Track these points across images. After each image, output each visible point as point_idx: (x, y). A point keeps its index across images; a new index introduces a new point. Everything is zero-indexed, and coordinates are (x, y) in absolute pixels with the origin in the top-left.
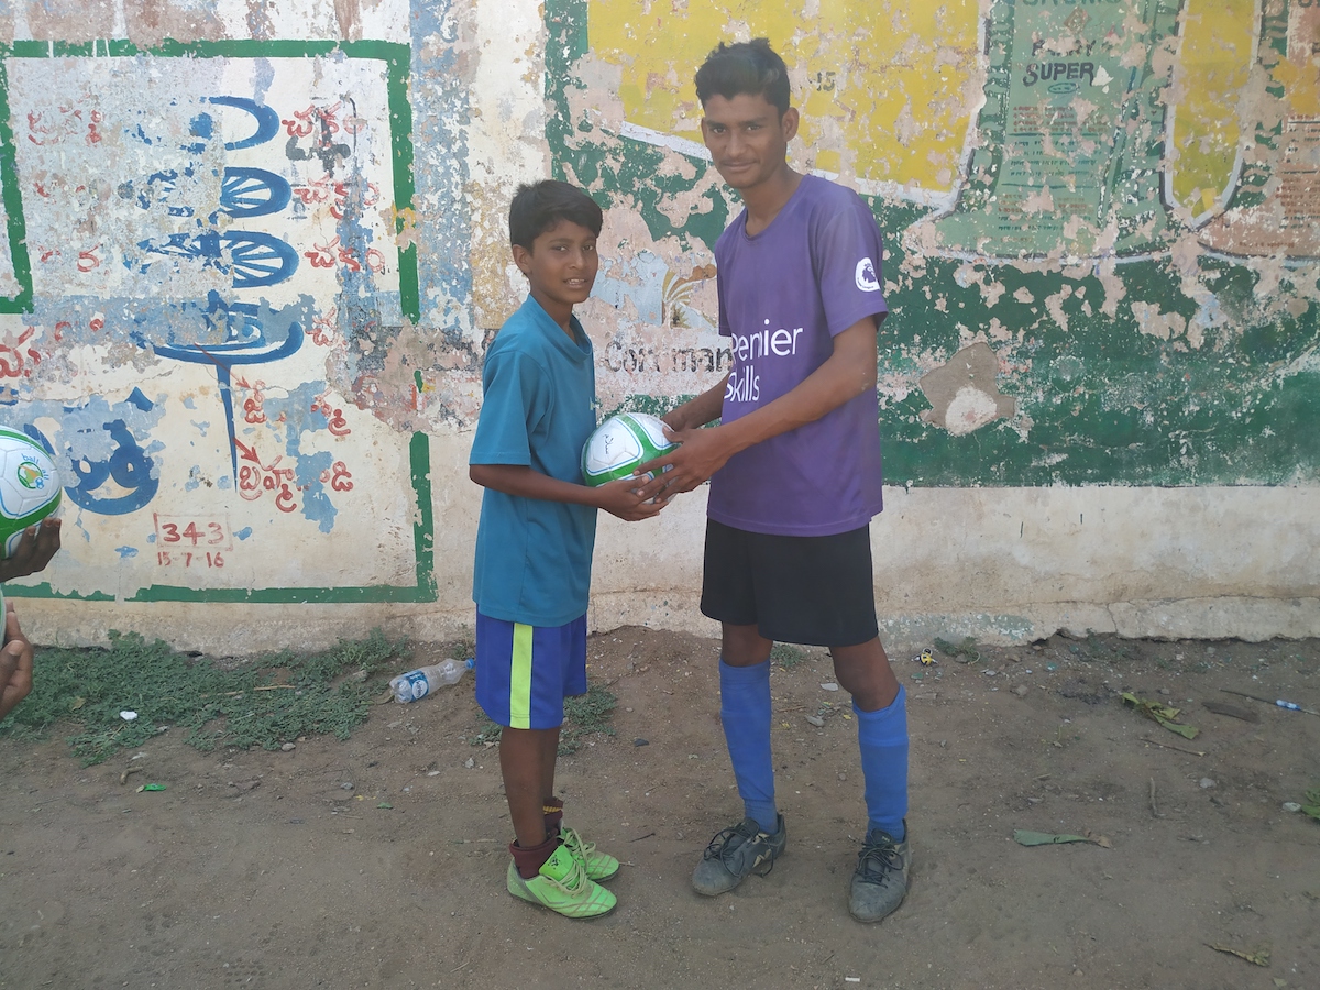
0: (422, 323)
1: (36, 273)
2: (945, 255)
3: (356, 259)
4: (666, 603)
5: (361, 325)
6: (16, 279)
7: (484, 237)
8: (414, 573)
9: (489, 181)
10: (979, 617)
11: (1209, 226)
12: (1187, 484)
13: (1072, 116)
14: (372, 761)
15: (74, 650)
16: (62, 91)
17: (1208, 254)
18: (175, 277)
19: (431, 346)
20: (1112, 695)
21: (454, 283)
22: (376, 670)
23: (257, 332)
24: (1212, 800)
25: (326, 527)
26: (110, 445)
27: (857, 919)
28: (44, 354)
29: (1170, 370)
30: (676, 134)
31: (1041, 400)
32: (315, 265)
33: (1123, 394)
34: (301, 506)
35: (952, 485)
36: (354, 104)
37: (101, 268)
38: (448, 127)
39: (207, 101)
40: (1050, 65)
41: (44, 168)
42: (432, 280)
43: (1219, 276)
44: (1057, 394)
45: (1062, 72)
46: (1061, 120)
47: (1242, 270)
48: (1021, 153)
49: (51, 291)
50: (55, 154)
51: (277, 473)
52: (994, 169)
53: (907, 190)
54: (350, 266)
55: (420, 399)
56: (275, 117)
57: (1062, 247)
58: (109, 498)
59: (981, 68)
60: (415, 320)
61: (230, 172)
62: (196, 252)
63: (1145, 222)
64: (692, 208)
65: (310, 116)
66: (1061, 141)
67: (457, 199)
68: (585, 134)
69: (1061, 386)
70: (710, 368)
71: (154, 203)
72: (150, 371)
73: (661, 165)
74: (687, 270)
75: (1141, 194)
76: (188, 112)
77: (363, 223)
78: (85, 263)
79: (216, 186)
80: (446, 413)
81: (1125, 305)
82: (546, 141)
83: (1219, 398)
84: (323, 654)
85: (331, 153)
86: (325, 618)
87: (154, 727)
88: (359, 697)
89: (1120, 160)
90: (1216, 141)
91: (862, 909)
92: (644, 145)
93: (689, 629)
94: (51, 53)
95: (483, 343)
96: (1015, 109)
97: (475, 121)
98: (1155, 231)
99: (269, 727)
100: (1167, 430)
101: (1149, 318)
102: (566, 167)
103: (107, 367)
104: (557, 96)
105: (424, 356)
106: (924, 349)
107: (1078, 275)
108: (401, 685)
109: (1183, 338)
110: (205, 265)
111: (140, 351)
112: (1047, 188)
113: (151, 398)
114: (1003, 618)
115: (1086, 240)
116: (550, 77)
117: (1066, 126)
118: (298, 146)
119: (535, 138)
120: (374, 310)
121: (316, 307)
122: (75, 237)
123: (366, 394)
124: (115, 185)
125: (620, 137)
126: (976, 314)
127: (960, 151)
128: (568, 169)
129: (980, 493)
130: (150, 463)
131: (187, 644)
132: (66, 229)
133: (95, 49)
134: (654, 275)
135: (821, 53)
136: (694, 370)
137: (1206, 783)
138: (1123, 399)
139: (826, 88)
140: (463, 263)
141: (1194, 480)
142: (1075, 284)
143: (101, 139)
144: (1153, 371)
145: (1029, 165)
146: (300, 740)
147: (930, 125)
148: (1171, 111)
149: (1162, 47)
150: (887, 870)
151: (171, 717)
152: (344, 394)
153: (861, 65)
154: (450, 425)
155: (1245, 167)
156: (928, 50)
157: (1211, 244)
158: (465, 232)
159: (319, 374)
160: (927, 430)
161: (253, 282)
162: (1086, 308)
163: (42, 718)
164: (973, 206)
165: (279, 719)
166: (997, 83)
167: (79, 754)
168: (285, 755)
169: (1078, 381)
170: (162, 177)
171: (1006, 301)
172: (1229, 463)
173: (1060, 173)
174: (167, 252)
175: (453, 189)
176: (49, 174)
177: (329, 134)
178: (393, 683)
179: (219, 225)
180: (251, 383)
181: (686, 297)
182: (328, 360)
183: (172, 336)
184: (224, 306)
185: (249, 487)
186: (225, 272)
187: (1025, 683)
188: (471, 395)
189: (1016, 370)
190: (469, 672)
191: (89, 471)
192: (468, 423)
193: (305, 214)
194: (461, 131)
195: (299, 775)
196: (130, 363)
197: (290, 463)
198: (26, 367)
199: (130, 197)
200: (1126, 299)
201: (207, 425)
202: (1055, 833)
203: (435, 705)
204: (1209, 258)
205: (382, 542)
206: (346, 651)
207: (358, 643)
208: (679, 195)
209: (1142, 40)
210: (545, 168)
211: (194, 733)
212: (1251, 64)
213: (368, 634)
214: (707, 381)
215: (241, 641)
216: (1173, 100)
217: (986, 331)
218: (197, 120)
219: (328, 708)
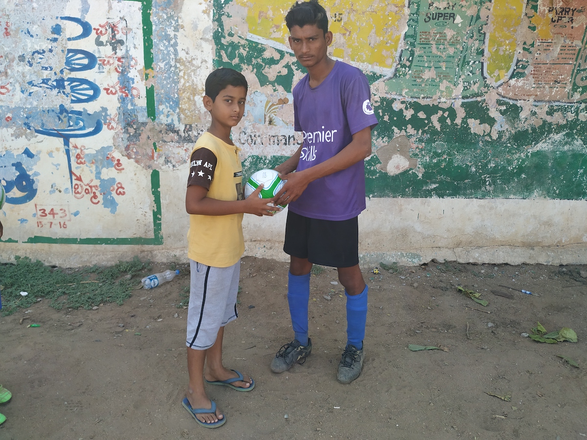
0: (157, 121)
2: (388, 96)
3: (127, 91)
4: (265, 246)
5: (129, 121)
7: (185, 83)
8: (153, 232)
9: (187, 58)
10: (399, 253)
11: (502, 87)
12: (488, 198)
13: (445, 36)
14: (133, 314)
17: (501, 99)
18: (44, 98)
19: (161, 131)
20: (453, 287)
21: (171, 103)
22: (135, 275)
23: (81, 124)
24: (492, 332)
25: (113, 211)
26: (15, 173)
27: (341, 382)
29: (483, 149)
30: (271, 39)
31: (428, 161)
32: (108, 94)
33: (463, 159)
34: (102, 201)
35: (389, 197)
36: (126, 21)
37: (11, 93)
38: (168, 33)
39: (59, 18)
40: (436, 13)
42: (161, 102)
43: (505, 108)
44: (435, 158)
45: (442, 17)
46: (440, 38)
47: (515, 106)
48: (423, 52)
51: (91, 187)
52: (410, 59)
53: (372, 67)
54: (124, 95)
55: (156, 155)
56: (90, 27)
57: (439, 94)
58: (14, 197)
59: (406, 14)
60: (153, 120)
61: (70, 51)
62: (54, 87)
63: (475, 84)
64: (278, 73)
65: (106, 26)
66: (440, 47)
67: (173, 65)
68: (231, 38)
69: (437, 155)
70: (285, 144)
71: (34, 65)
72: (33, 140)
73: (265, 53)
74: (276, 100)
75: (473, 72)
76: (50, 23)
77: (130, 75)
78: (3, 91)
79: (63, 57)
80: (167, 161)
81: (465, 120)
82: (213, 40)
83: (503, 161)
84: (112, 267)
85: (116, 43)
86: (113, 251)
87: (35, 299)
88: (128, 286)
89: (465, 56)
90: (506, 49)
91: (342, 378)
92: (257, 44)
93: (275, 258)
95: (184, 130)
96: (420, 32)
97: (181, 30)
98: (479, 88)
99: (87, 299)
100: (481, 174)
101: (475, 126)
102: (222, 52)
103: (14, 138)
104: (218, 20)
105: (157, 136)
106: (378, 138)
107: (445, 106)
108: (146, 281)
109: (489, 135)
110: (58, 93)
111: (29, 131)
112: (433, 68)
113: (34, 152)
114: (409, 254)
115: (449, 91)
116: (215, 12)
117: (442, 41)
118: (101, 40)
119: (208, 39)
120: (135, 115)
121: (109, 113)
123: (131, 152)
124: (17, 56)
125: (246, 40)
126: (401, 122)
127: (396, 50)
128: (223, 53)
129: (400, 200)
130: (33, 182)
131: (50, 262)
134: (261, 102)
135: (337, 5)
136: (278, 144)
137: (490, 325)
138: (462, 161)
139: (338, 20)
140: (175, 94)
141: (491, 196)
142: (444, 110)
143: (10, 34)
144: (476, 149)
145: (426, 57)
146: (101, 305)
147: (383, 39)
148: (488, 35)
149: (485, 7)
150: (353, 361)
151: (43, 295)
152: (121, 152)
153: (354, 11)
154: (169, 167)
155: (518, 61)
156: (384, 5)
157: (503, 94)
158: (176, 80)
159: (110, 143)
160: (379, 173)
161: (80, 101)
162: (448, 121)
164: (401, 75)
165: (91, 296)
166: (413, 21)
168: (94, 312)
169: (444, 153)
170: (38, 53)
171: (414, 117)
172: (507, 189)
173: (439, 61)
174: (41, 87)
175: (171, 61)
177: (115, 35)
178: (143, 280)
179: (64, 75)
180: (79, 146)
181: (275, 112)
182: (114, 137)
183: (43, 125)
184: (66, 111)
185: (78, 193)
186: (67, 96)
187: (417, 282)
188: (179, 154)
189: (417, 147)
190: (177, 276)
192: (177, 166)
193: (104, 70)
194: (175, 35)
195: (100, 320)
196: (24, 136)
197: (97, 182)
199: (23, 61)
200: (465, 118)
201: (59, 165)
202: (426, 345)
203: (161, 290)
204: (502, 100)
205: (139, 218)
206: (122, 266)
207: (127, 263)
208: (273, 66)
209: (476, 4)
210: (213, 53)
211: (53, 302)
212: (522, 16)
213: (132, 259)
214: (284, 150)
215: (75, 261)
216: (488, 31)
217: (405, 130)
218: (54, 27)
219: (114, 291)
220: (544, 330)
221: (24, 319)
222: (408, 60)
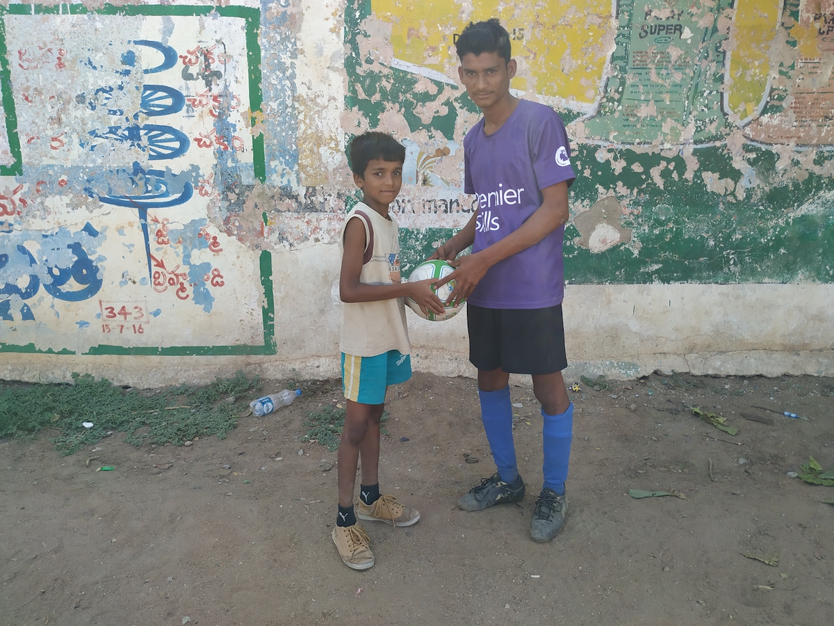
0: (267, 182)
1: (24, 150)
2: (590, 142)
3: (226, 143)
4: (418, 355)
5: (229, 184)
6: (11, 154)
7: (306, 130)
8: (263, 337)
9: (309, 94)
10: (608, 363)
11: (750, 126)
12: (733, 282)
13: (669, 57)
14: (241, 452)
15: (50, 385)
16: (40, 36)
17: (749, 143)
18: (112, 153)
19: (273, 197)
20: (686, 409)
21: (287, 158)
22: (240, 397)
23: (164, 188)
24: (746, 471)
25: (207, 309)
26: (71, 258)
27: (536, 541)
28: (30, 201)
29: (724, 213)
30: (425, 66)
31: (647, 231)
32: (200, 146)
33: (696, 228)
34: (192, 296)
35: (592, 283)
36: (224, 45)
37: (65, 147)
38: (283, 60)
39: (132, 43)
40: (656, 26)
41: (29, 84)
42: (273, 156)
43: (755, 156)
44: (656, 228)
45: (663, 30)
46: (662, 60)
47: (769, 153)
48: (637, 80)
49: (34, 162)
50: (36, 75)
51: (176, 275)
52: (620, 90)
53: (567, 103)
54: (222, 147)
55: (266, 230)
56: (175, 54)
57: (661, 138)
58: (71, 291)
59: (613, 27)
60: (263, 181)
61: (147, 87)
62: (125, 138)
63: (711, 123)
64: (435, 112)
65: (197, 53)
66: (661, 72)
67: (289, 105)
68: (369, 66)
69: (659, 223)
70: (446, 211)
71: (98, 107)
72: (97, 212)
73: (416, 85)
74: (432, 151)
75: (709, 106)
76: (120, 50)
77: (231, 120)
78: (55, 144)
79: (137, 96)
80: (282, 238)
81: (698, 174)
82: (345, 70)
83: (754, 230)
84: (206, 387)
85: (210, 77)
86: (207, 365)
87: (104, 432)
88: (231, 413)
89: (697, 84)
90: (755, 74)
91: (538, 535)
92: (406, 73)
93: (432, 371)
94: (33, 12)
95: (305, 195)
96: (634, 53)
97: (300, 57)
98: (717, 128)
99: (176, 431)
100: (722, 249)
101: (712, 182)
102: (357, 86)
103: (70, 209)
104: (352, 42)
105: (268, 203)
106: (576, 200)
107: (670, 155)
108: (257, 406)
109: (733, 194)
110: (131, 146)
111: (90, 199)
112: (652, 102)
113: (98, 229)
114: (622, 363)
115: (675, 134)
116: (347, 30)
117: (664, 63)
118: (190, 71)
119: (338, 68)
120: (237, 174)
121: (201, 173)
122: (48, 128)
123: (232, 227)
124: (74, 95)
125: (391, 68)
126: (608, 179)
127: (600, 78)
128: (358, 87)
129: (609, 288)
130: (97, 269)
131: (121, 381)
132: (43, 123)
133: (61, 9)
134: (412, 153)
135: (516, 17)
136: (436, 212)
137: (742, 461)
138: (696, 230)
139: (518, 38)
140: (293, 145)
141: (737, 280)
142: (669, 161)
143: (65, 66)
144: (714, 213)
145: (642, 87)
146: (195, 439)
147: (582, 62)
148: (729, 54)
149: (724, 15)
151: (114, 426)
152: (218, 227)
153: (540, 24)
154: (284, 246)
155: (772, 90)
156: (581, 15)
157: (751, 136)
158: (294, 126)
159: (203, 214)
160: (577, 249)
161: (161, 157)
162: (675, 175)
163: (34, 427)
164: (608, 112)
165: (182, 426)
166: (623, 37)
167: (59, 448)
168: (186, 448)
169: (669, 220)
170: (104, 91)
171: (626, 170)
172: (759, 270)
173: (661, 92)
174: (107, 138)
175: (287, 99)
176: (32, 88)
177: (209, 64)
178: (251, 404)
179: (140, 121)
180: (160, 220)
181: (431, 167)
182: (208, 205)
183: (110, 190)
184: (143, 171)
185: (159, 284)
186: (144, 150)
187: (635, 402)
188: (298, 227)
189: (632, 213)
190: (297, 398)
191: (59, 274)
192: (296, 245)
193: (194, 114)
194: (292, 63)
195: (197, 460)
196: (84, 207)
197: (185, 269)
198: (18, 209)
199: (83, 103)
200: (699, 170)
201: (132, 245)
202: (653, 491)
203: (278, 418)
204: (750, 145)
205: (243, 318)
206: (221, 384)
207: (228, 380)
208: (428, 104)
209: (711, 11)
210: (344, 87)
211: (130, 435)
212: (777, 26)
213: (234, 375)
214: (444, 220)
215: (155, 379)
216: (730, 48)
217: (614, 189)
218: (125, 55)
219: (212, 420)
220: (819, 468)
221: (91, 460)
222: (617, 91)
